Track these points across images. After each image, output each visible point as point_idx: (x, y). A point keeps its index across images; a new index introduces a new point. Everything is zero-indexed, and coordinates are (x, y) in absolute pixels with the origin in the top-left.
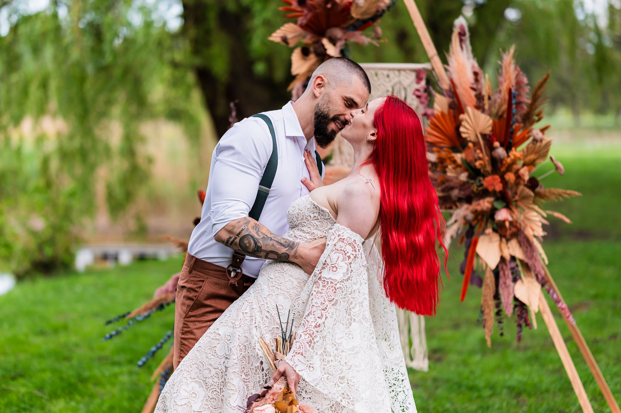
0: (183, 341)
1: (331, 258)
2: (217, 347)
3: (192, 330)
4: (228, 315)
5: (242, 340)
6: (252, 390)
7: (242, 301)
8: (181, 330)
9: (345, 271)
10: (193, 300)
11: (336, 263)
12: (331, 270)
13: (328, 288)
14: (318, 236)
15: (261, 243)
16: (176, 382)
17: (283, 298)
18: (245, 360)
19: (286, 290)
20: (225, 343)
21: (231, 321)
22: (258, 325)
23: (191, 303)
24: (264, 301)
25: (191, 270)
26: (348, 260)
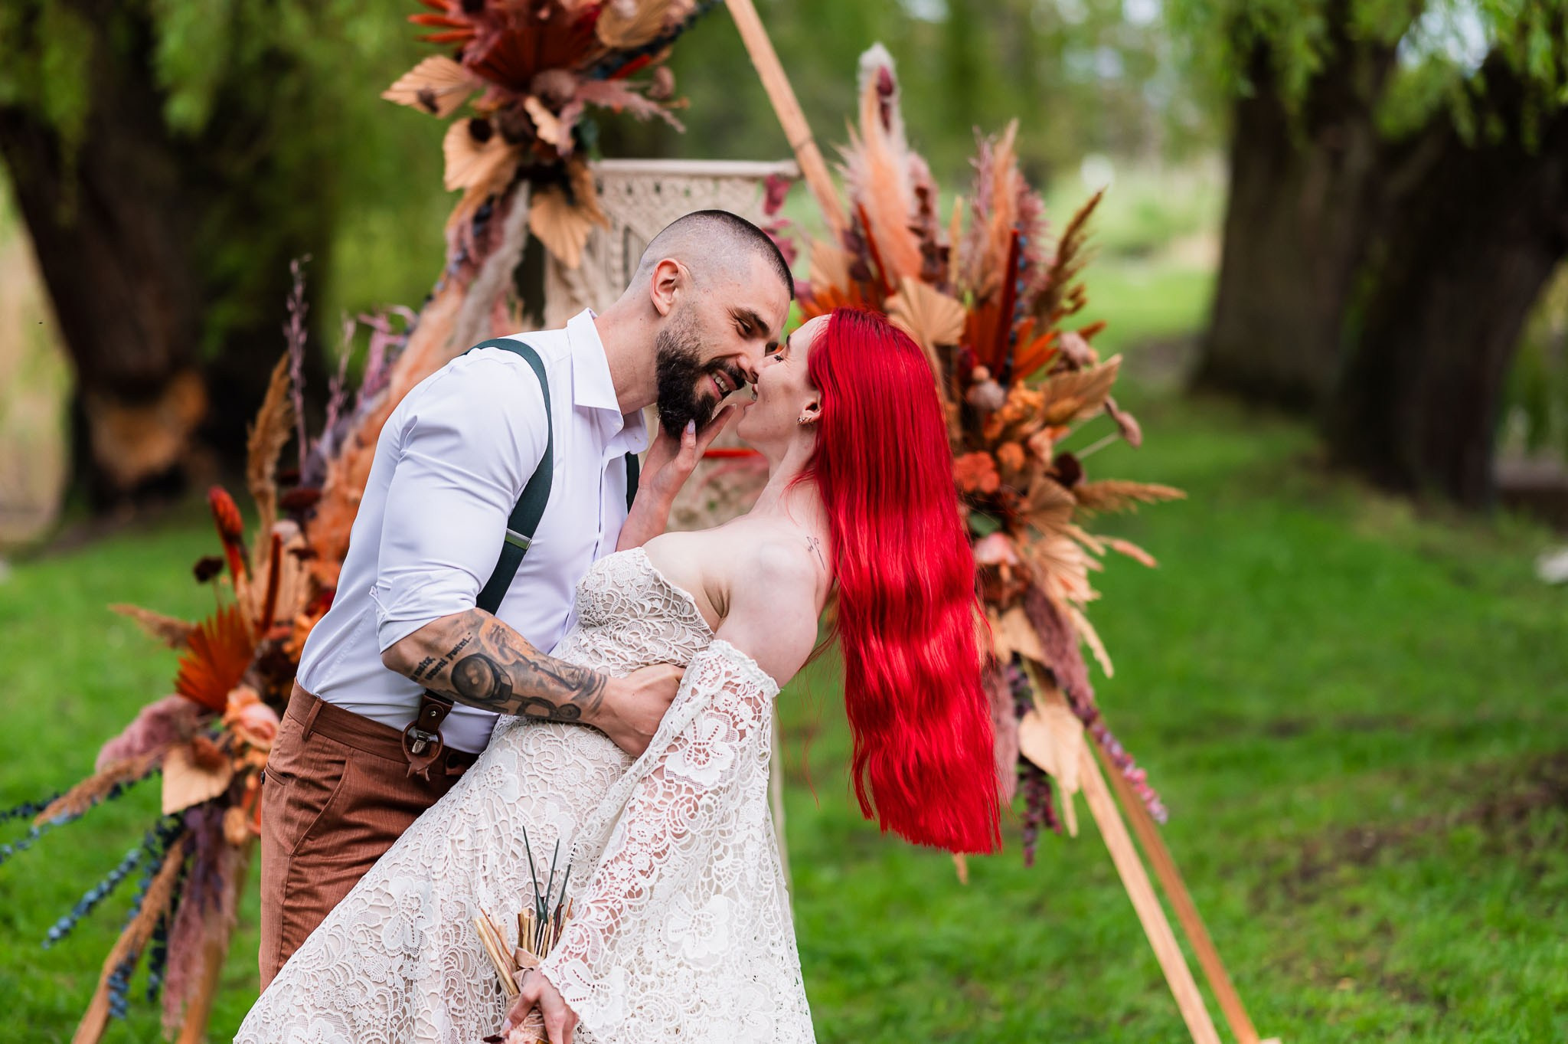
0: (288, 915)
1: (696, 726)
2: (383, 927)
3: (313, 887)
4: (412, 846)
5: (449, 910)
6: (473, 1039)
7: (449, 811)
8: (283, 886)
9: (727, 767)
10: (317, 811)
11: (709, 741)
12: (693, 756)
13: (677, 801)
14: (656, 658)
15: (511, 677)
16: (274, 1016)
17: (558, 807)
18: (457, 963)
19: (567, 788)
20: (404, 917)
21: (421, 860)
22: (492, 873)
23: (311, 818)
24: (508, 813)
25: (310, 732)
26: (740, 741)
